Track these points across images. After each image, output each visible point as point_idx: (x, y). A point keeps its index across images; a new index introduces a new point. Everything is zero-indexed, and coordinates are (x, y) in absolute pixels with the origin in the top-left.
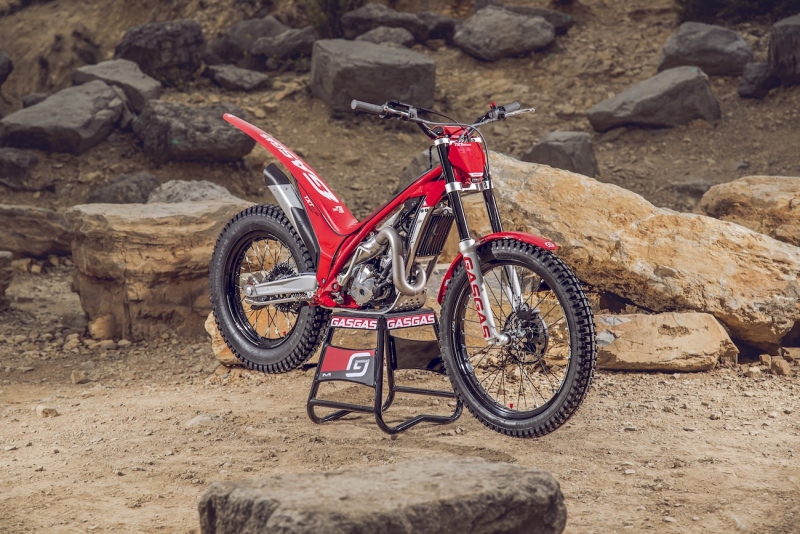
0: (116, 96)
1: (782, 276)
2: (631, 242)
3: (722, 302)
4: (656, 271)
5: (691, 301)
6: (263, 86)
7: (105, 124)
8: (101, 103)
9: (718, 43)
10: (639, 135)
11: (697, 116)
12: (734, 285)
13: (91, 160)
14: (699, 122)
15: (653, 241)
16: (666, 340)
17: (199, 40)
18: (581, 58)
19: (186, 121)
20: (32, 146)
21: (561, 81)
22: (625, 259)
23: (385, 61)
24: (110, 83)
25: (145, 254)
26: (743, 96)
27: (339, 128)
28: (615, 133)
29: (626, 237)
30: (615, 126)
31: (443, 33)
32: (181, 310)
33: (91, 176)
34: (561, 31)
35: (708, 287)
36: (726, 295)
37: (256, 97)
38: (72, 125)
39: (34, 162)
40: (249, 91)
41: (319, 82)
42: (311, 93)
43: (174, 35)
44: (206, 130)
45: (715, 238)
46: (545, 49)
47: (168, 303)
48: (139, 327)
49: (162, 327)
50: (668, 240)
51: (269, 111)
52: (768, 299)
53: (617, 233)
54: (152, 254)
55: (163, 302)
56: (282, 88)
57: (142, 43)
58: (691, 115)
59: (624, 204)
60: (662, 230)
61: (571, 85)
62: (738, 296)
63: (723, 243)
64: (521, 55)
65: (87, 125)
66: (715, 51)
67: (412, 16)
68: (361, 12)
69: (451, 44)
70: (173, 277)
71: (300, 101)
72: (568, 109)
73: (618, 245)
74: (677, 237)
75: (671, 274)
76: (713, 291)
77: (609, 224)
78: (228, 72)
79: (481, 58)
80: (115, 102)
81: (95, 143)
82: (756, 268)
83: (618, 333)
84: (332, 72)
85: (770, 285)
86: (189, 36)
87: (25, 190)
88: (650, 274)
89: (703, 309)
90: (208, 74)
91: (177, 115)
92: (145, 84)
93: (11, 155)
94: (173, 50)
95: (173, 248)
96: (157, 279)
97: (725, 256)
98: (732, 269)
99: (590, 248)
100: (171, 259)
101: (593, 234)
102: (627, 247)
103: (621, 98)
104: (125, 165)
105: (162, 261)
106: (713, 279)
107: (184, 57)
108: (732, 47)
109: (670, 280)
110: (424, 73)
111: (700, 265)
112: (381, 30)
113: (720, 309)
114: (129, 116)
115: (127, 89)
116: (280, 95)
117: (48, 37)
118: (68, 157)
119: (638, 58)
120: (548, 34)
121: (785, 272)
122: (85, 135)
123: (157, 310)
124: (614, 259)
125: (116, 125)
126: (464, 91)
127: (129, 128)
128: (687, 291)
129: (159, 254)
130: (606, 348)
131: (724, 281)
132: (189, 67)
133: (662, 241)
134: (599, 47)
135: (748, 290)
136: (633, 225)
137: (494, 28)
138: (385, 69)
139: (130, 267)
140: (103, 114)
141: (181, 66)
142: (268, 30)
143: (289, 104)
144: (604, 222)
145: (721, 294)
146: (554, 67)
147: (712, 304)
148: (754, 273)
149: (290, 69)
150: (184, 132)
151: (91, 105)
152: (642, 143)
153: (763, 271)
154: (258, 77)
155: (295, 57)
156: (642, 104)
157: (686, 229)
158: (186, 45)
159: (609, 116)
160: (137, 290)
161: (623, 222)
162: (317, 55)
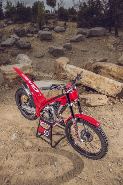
0: (14, 39)
1: (118, 89)
2: (93, 82)
3: (108, 93)
4: (97, 87)
5: (102, 93)
6: (33, 36)
7: (13, 43)
8: (12, 41)
9: (83, 31)
10: (75, 42)
11: (82, 40)
12: (110, 90)
13: (12, 48)
14: (82, 41)
15: (96, 82)
16: (99, 101)
17: (25, 31)
18: (68, 32)
19: (22, 43)
20: (5, 47)
21: (66, 35)
22: (92, 85)
23: (46, 33)
24: (13, 38)
25: (11, 76)
26: (86, 38)
27: (41, 42)
28: (73, 42)
29: (92, 81)
30: (73, 41)
31: (53, 29)
32: (18, 82)
33: (12, 50)
34: (65, 28)
35: (105, 90)
36: (108, 92)
37: (32, 38)
38: (9, 44)
39: (5, 49)
40: (31, 37)
41: (39, 36)
42: (38, 37)
43: (21, 30)
44: (25, 44)
45: (107, 82)
46: (64, 31)
47: (16, 82)
48: (12, 85)
49: (16, 85)
50: (99, 82)
51: (33, 40)
52: (115, 92)
53: (90, 80)
54: (13, 76)
55: (15, 82)
56: (35, 36)
57: (18, 32)
58: (81, 40)
59: (92, 75)
60: (98, 80)
61: (67, 35)
62: (110, 92)
63: (109, 83)
64: (61, 32)
65: (11, 44)
66: (83, 32)
67: (49, 27)
68: (43, 26)
69: (53, 30)
70: (17, 78)
71: (37, 38)
72: (67, 38)
73: (90, 82)
74: (101, 82)
75: (100, 88)
76: (106, 91)
77: (89, 79)
78: (28, 35)
79: (57, 32)
80: (14, 40)
81: (12, 46)
82: (113, 87)
83: (91, 100)
84: (40, 35)
85: (115, 90)
86: (23, 30)
87: (4, 52)
88: (96, 88)
89: (104, 94)
90: (26, 35)
91: (21, 42)
92: (18, 38)
93: (2, 48)
94: (22, 32)
95: (16, 74)
96: (14, 79)
97: (109, 85)
98: (110, 88)
99: (85, 83)
100: (16, 76)
101: (86, 80)
102: (92, 83)
103: (73, 38)
104: (16, 49)
105: (14, 76)
106: (106, 89)
107: (23, 33)
108: (85, 32)
109: (99, 89)
110: (51, 35)
111: (104, 87)
112: (46, 29)
113: (107, 94)
114: (16, 42)
115: (16, 38)
116: (34, 37)
117: (10, 29)
118: (9, 48)
119: (74, 32)
120: (64, 29)
121: (118, 88)
122: (11, 45)
123: (15, 83)
124: (90, 85)
125: (14, 43)
126: (55, 36)
127: (16, 44)
128: (102, 91)
129: (13, 75)
130: (89, 103)
131: (108, 90)
132: (24, 34)
133: (98, 82)
134: (70, 31)
135: (112, 91)
136: (93, 79)
137: (58, 28)
138: (46, 34)
139: (9, 78)
140: (13, 42)
141: (23, 34)
142: (33, 29)
143: (35, 39)
144: (88, 78)
145: (107, 92)
146: (65, 33)
147: (106, 94)
148: (113, 88)
149: (36, 33)
150: (22, 45)
151: (11, 41)
152: (76, 43)
153: (115, 88)
154: (32, 35)
155: (36, 32)
156: (76, 39)
157: (102, 80)
158: (23, 31)
159: (72, 40)
160: (11, 81)
161: (91, 78)
162: (38, 33)
